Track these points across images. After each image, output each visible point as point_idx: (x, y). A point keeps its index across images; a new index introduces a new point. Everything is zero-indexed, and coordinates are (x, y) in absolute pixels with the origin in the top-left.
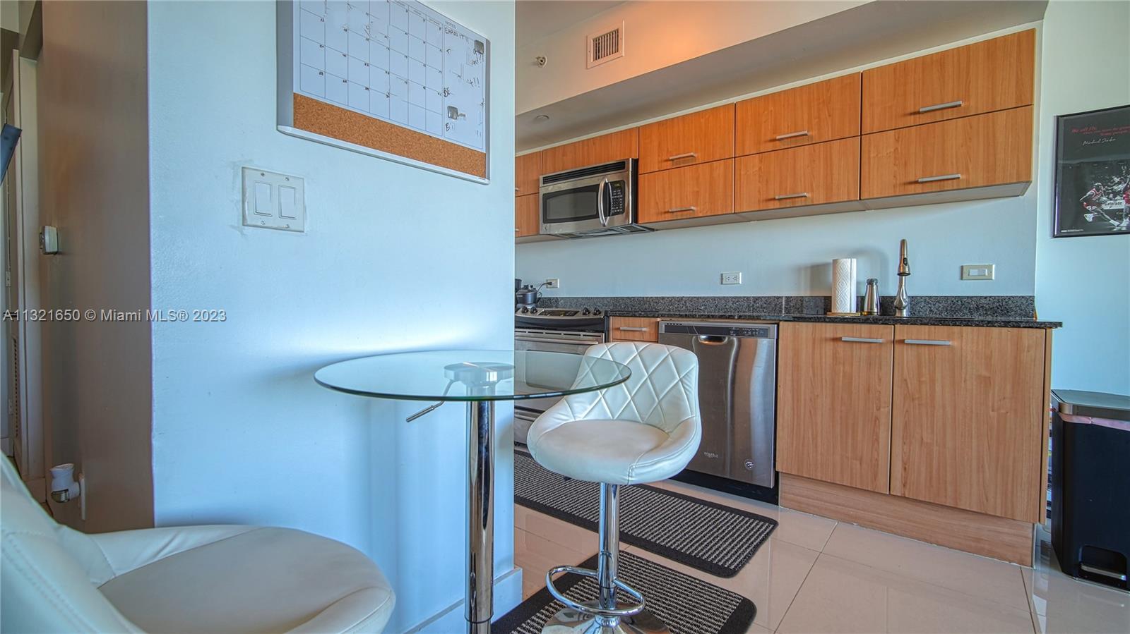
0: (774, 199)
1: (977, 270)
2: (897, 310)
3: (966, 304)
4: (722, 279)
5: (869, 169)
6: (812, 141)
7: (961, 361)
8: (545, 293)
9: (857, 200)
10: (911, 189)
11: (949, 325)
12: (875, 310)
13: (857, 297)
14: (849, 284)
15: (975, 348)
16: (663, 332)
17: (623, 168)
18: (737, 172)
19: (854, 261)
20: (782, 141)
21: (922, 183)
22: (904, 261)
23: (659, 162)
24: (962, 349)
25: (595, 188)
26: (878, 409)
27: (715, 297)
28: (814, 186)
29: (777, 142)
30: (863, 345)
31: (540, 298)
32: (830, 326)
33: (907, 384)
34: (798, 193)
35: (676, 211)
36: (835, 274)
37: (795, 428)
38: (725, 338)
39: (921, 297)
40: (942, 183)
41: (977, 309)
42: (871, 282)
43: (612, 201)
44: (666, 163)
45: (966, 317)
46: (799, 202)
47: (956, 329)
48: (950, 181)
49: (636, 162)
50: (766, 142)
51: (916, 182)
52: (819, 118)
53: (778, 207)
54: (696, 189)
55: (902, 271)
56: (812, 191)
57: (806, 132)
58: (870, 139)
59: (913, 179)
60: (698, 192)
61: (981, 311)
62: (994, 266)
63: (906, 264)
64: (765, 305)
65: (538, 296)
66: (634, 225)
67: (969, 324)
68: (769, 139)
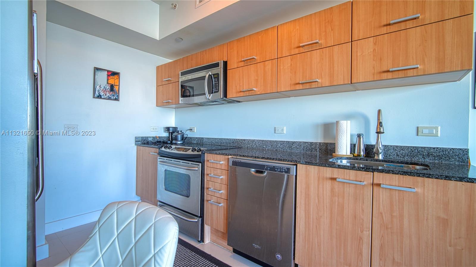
0: (299, 84)
1: (428, 130)
2: (376, 155)
3: (421, 152)
4: (275, 130)
5: (357, 63)
6: (322, 46)
7: (424, 204)
8: (189, 134)
9: (349, 84)
10: (385, 76)
11: (415, 176)
12: (362, 153)
13: (351, 144)
14: (345, 136)
15: (434, 195)
16: (231, 165)
17: (218, 66)
18: (279, 68)
19: (349, 122)
20: (304, 47)
21: (392, 71)
22: (380, 124)
23: (237, 63)
24: (424, 194)
25: (203, 78)
26: (362, 232)
27: (271, 141)
28: (323, 75)
29: (301, 48)
30: (351, 185)
31: (186, 137)
32: (329, 170)
33: (382, 217)
34: (313, 80)
35: (246, 91)
36: (337, 130)
37: (307, 236)
38: (265, 172)
39: (391, 146)
40: (406, 71)
41: (428, 155)
42: (359, 136)
43: (214, 85)
44: (240, 63)
45: (421, 160)
46: (314, 85)
47: (420, 179)
48: (412, 70)
49: (225, 63)
50: (294, 48)
51: (388, 71)
52: (326, 32)
53: (301, 88)
54: (256, 78)
55: (378, 131)
56: (322, 78)
57: (317, 41)
58: (357, 44)
59: (385, 69)
60: (257, 79)
61: (431, 157)
62: (439, 128)
63: (381, 126)
64: (298, 147)
65: (185, 136)
66: (224, 98)
67: (431, 176)
68: (296, 46)
